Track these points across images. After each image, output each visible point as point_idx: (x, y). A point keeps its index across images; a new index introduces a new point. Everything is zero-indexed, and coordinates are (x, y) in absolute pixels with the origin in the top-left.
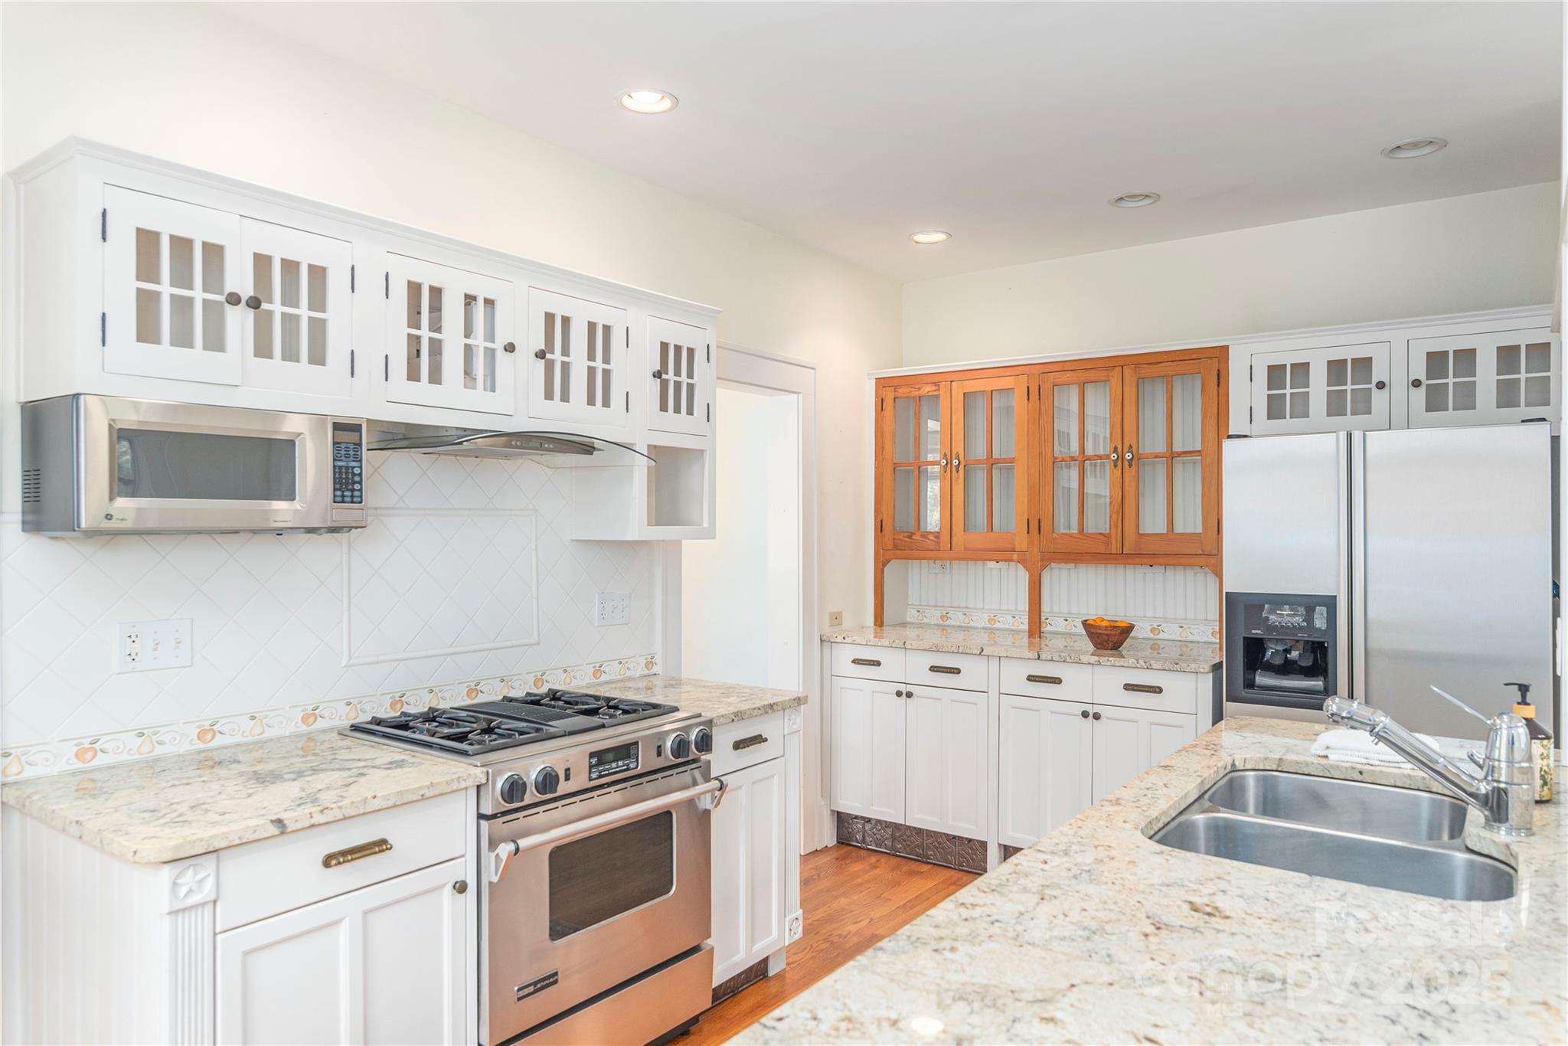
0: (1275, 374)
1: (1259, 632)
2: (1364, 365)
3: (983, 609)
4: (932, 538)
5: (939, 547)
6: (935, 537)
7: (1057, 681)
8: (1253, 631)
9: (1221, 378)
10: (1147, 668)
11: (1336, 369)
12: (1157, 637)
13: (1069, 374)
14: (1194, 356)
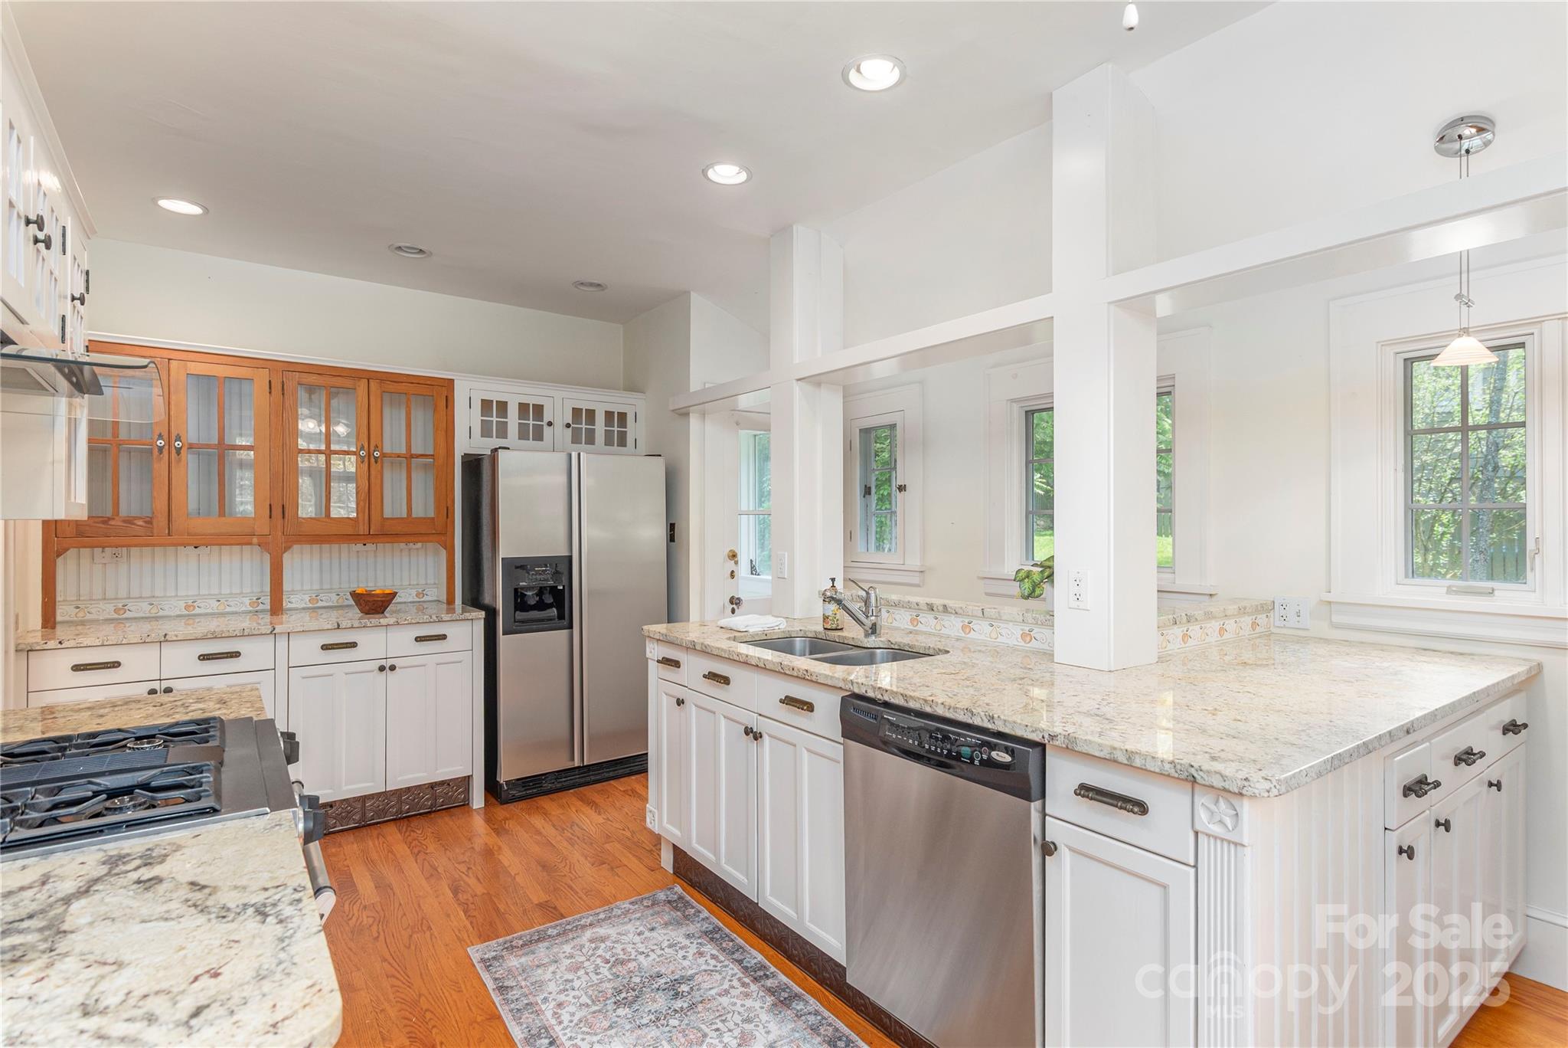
0: (486, 405)
1: (524, 584)
2: (539, 410)
3: (177, 596)
4: (140, 523)
5: (152, 532)
6: (146, 522)
7: (353, 645)
8: (521, 584)
9: (449, 402)
10: (439, 621)
11: (523, 408)
12: (422, 600)
13: (315, 377)
14: (428, 382)
